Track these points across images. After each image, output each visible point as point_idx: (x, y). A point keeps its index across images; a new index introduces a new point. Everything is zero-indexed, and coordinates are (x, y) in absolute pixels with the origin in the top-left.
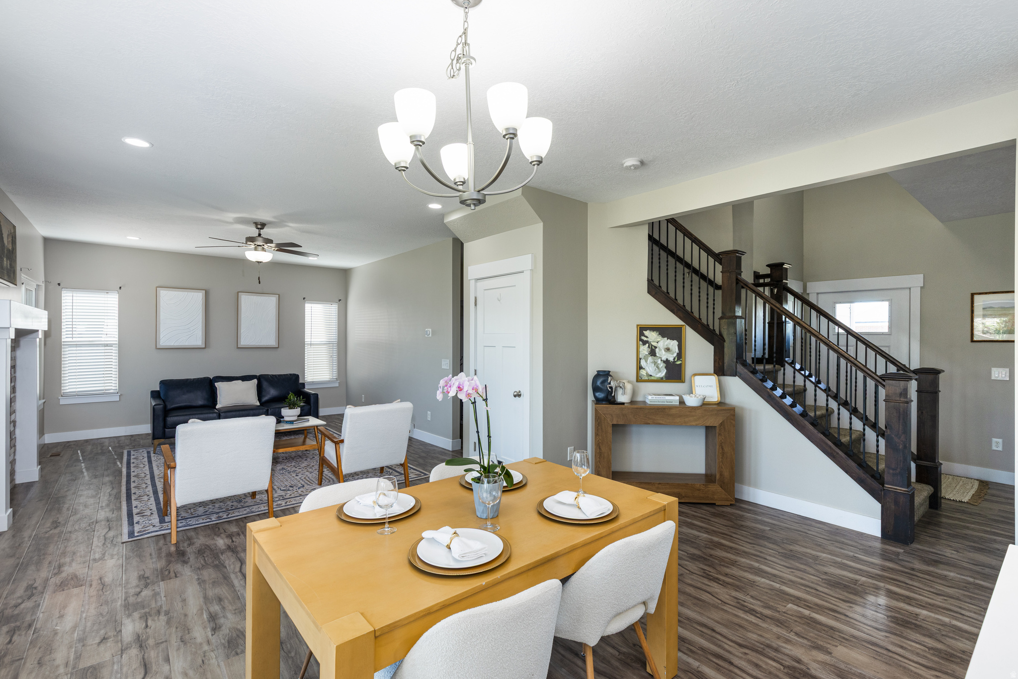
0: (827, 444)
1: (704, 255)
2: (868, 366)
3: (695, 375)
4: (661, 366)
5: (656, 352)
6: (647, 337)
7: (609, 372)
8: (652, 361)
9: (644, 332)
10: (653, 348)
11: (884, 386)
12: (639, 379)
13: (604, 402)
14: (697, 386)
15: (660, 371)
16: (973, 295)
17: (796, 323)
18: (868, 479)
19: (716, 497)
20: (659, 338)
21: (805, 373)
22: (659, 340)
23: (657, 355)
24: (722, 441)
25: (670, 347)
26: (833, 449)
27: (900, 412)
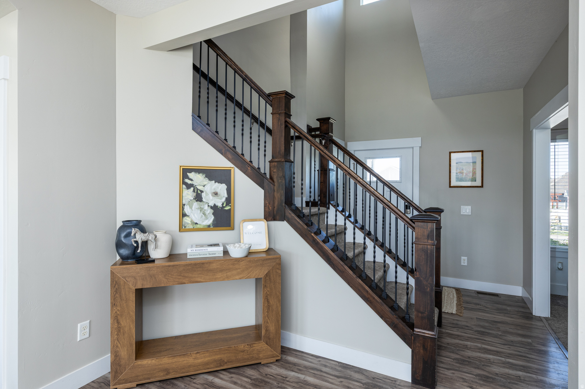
0: (365, 289)
1: (255, 95)
2: (399, 208)
3: (245, 221)
4: (208, 212)
5: (203, 197)
6: (191, 180)
7: (140, 221)
8: (197, 207)
9: (188, 174)
10: (199, 192)
11: (414, 228)
12: (182, 228)
13: (130, 261)
14: (246, 233)
15: (207, 218)
16: (450, 153)
17: (339, 166)
18: (400, 323)
19: (261, 355)
20: (206, 181)
21: (345, 214)
22: (205, 183)
23: (204, 200)
24: (268, 293)
25: (218, 191)
26: (369, 294)
27: (427, 255)
